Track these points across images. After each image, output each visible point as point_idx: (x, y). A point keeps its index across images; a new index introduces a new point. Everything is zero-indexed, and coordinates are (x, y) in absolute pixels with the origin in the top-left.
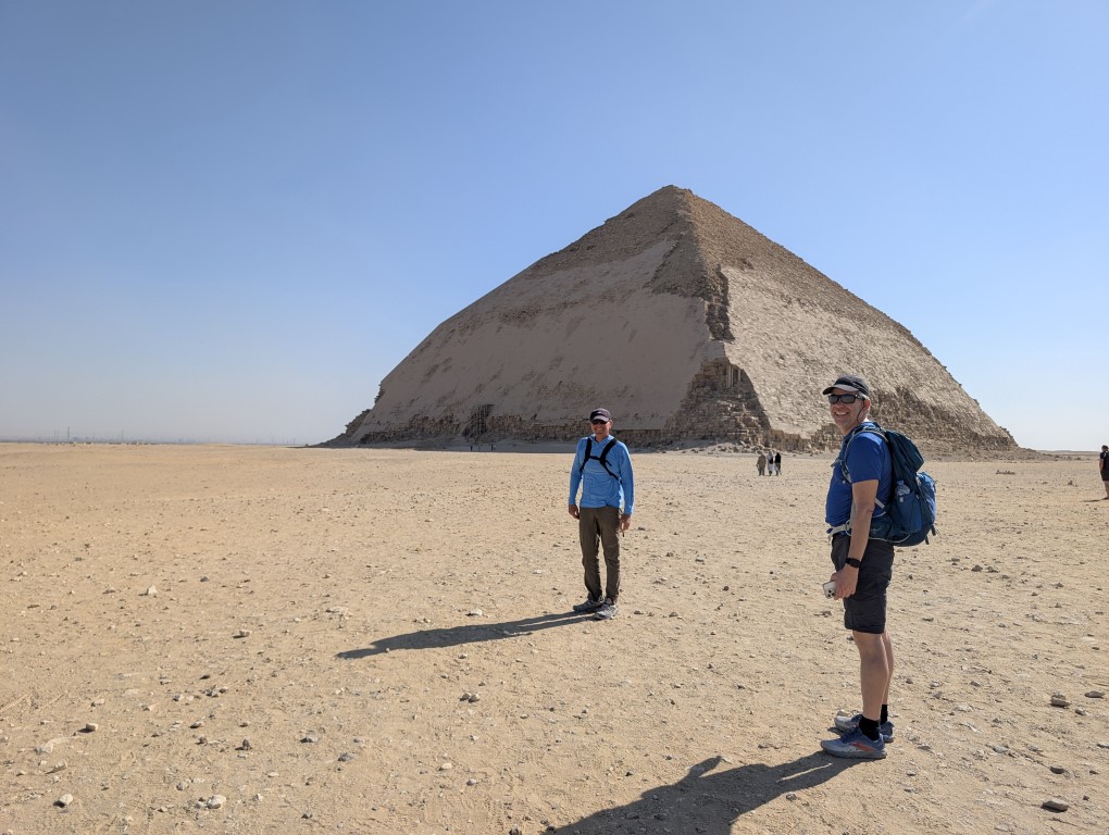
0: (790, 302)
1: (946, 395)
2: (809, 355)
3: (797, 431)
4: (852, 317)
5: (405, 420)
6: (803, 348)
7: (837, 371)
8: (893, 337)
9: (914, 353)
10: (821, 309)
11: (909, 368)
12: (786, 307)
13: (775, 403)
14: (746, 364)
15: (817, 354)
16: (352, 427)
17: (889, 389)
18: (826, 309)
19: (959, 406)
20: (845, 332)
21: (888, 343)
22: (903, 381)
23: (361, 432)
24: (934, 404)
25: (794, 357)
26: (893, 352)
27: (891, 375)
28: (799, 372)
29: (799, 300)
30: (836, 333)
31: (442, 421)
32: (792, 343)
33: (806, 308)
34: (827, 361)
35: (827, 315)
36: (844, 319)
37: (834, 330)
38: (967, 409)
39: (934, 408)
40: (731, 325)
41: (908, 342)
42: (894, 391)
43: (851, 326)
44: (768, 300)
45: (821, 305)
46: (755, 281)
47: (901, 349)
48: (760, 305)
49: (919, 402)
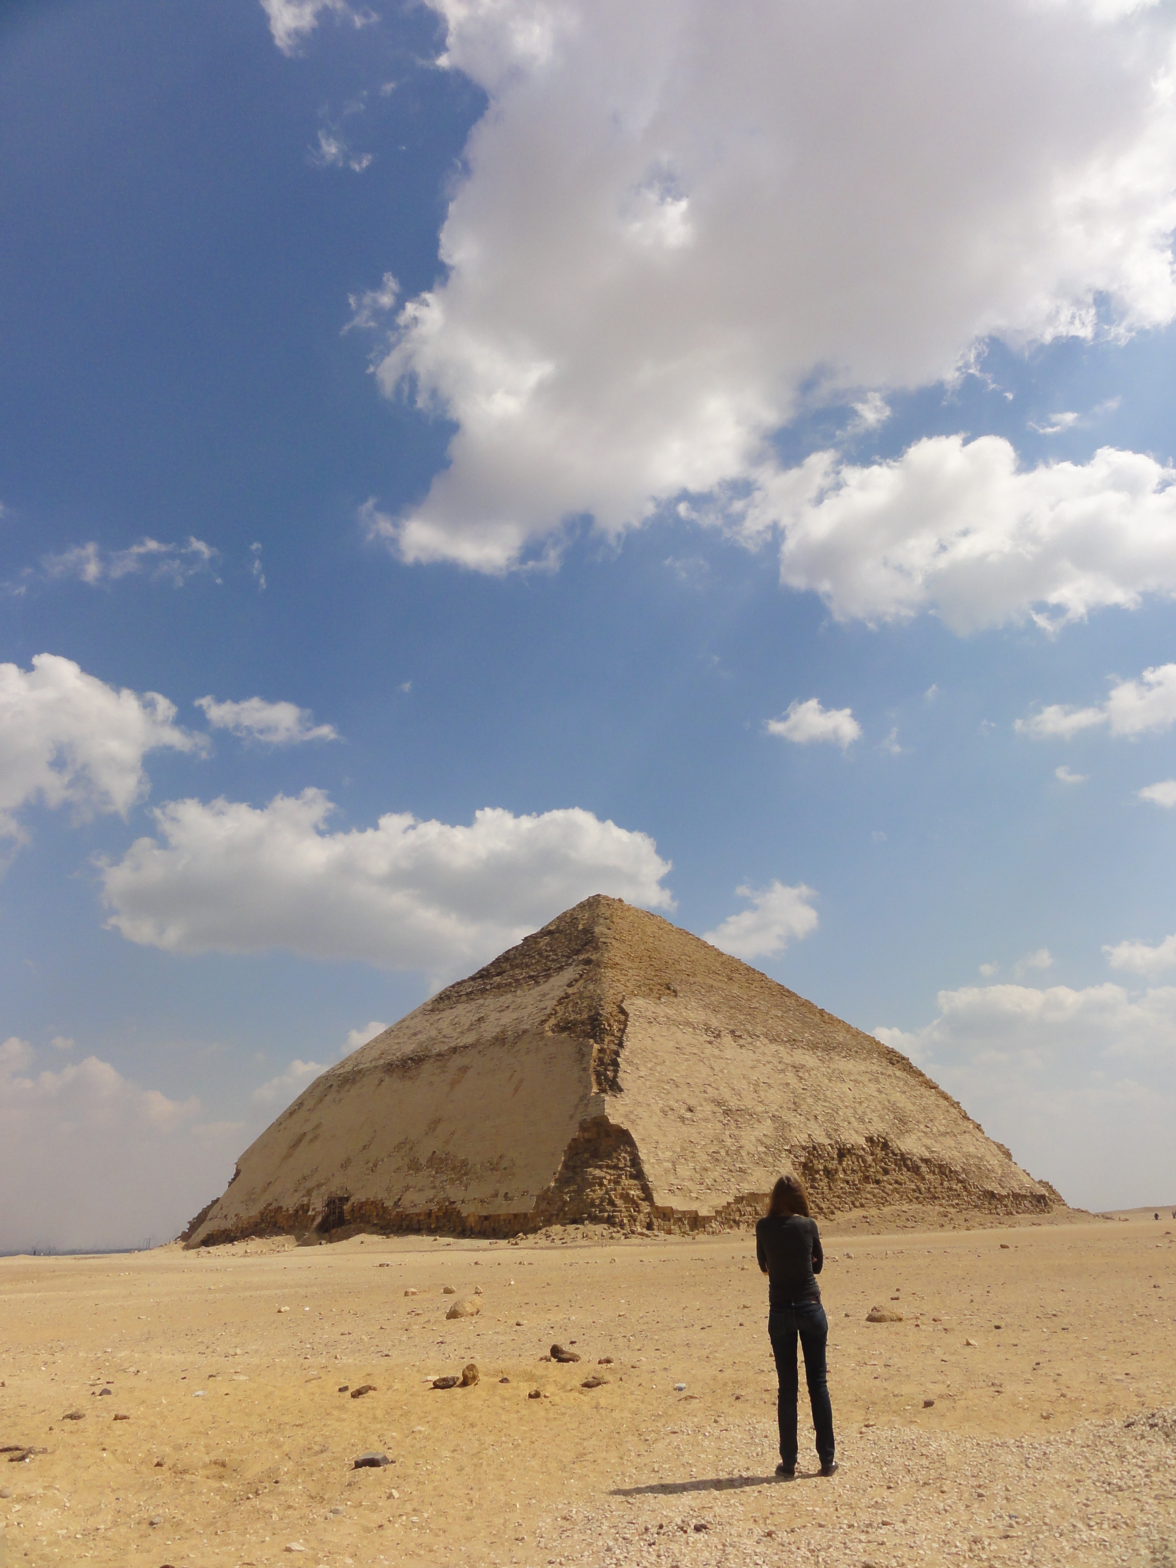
0: (719, 1036)
1: (949, 1141)
2: (733, 1103)
3: (694, 1206)
4: (814, 1047)
5: (255, 1211)
6: (726, 1093)
7: (774, 1122)
8: (875, 1068)
9: (906, 1088)
10: (766, 1041)
11: (893, 1109)
12: (710, 1043)
13: (667, 1171)
14: (633, 1122)
15: (749, 1102)
16: (195, 1225)
17: (855, 1138)
18: (773, 1040)
19: (968, 1156)
20: (796, 1068)
21: (865, 1078)
22: (878, 1127)
23: (202, 1232)
24: (927, 1155)
25: (709, 1108)
26: (872, 1089)
27: (861, 1120)
28: (712, 1128)
29: (732, 1032)
30: (782, 1071)
31: (297, 1211)
32: (709, 1089)
33: (742, 1042)
34: (760, 1109)
35: (774, 1047)
36: (800, 1051)
37: (780, 1067)
38: (981, 1159)
39: (926, 1161)
40: (620, 1074)
41: (898, 1073)
42: (862, 1141)
43: (808, 1059)
44: (685, 1037)
45: (766, 1036)
46: (670, 1012)
47: (885, 1083)
48: (672, 1044)
49: (902, 1155)
